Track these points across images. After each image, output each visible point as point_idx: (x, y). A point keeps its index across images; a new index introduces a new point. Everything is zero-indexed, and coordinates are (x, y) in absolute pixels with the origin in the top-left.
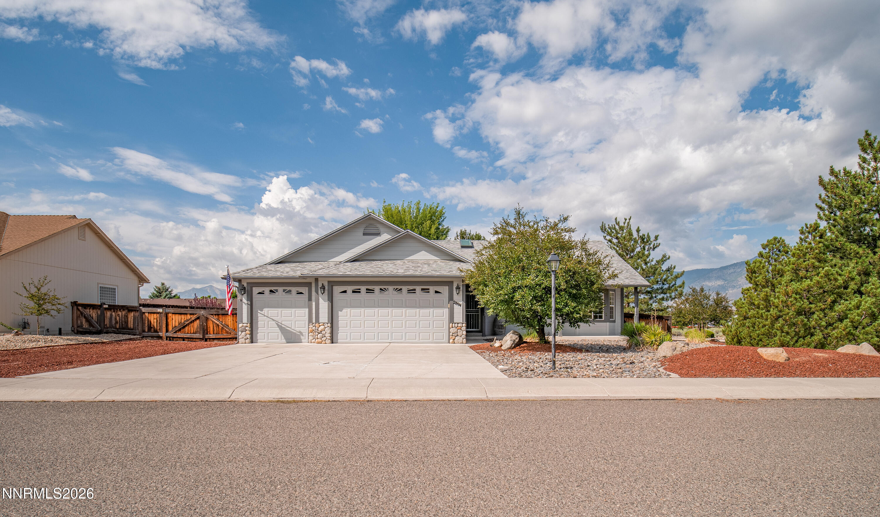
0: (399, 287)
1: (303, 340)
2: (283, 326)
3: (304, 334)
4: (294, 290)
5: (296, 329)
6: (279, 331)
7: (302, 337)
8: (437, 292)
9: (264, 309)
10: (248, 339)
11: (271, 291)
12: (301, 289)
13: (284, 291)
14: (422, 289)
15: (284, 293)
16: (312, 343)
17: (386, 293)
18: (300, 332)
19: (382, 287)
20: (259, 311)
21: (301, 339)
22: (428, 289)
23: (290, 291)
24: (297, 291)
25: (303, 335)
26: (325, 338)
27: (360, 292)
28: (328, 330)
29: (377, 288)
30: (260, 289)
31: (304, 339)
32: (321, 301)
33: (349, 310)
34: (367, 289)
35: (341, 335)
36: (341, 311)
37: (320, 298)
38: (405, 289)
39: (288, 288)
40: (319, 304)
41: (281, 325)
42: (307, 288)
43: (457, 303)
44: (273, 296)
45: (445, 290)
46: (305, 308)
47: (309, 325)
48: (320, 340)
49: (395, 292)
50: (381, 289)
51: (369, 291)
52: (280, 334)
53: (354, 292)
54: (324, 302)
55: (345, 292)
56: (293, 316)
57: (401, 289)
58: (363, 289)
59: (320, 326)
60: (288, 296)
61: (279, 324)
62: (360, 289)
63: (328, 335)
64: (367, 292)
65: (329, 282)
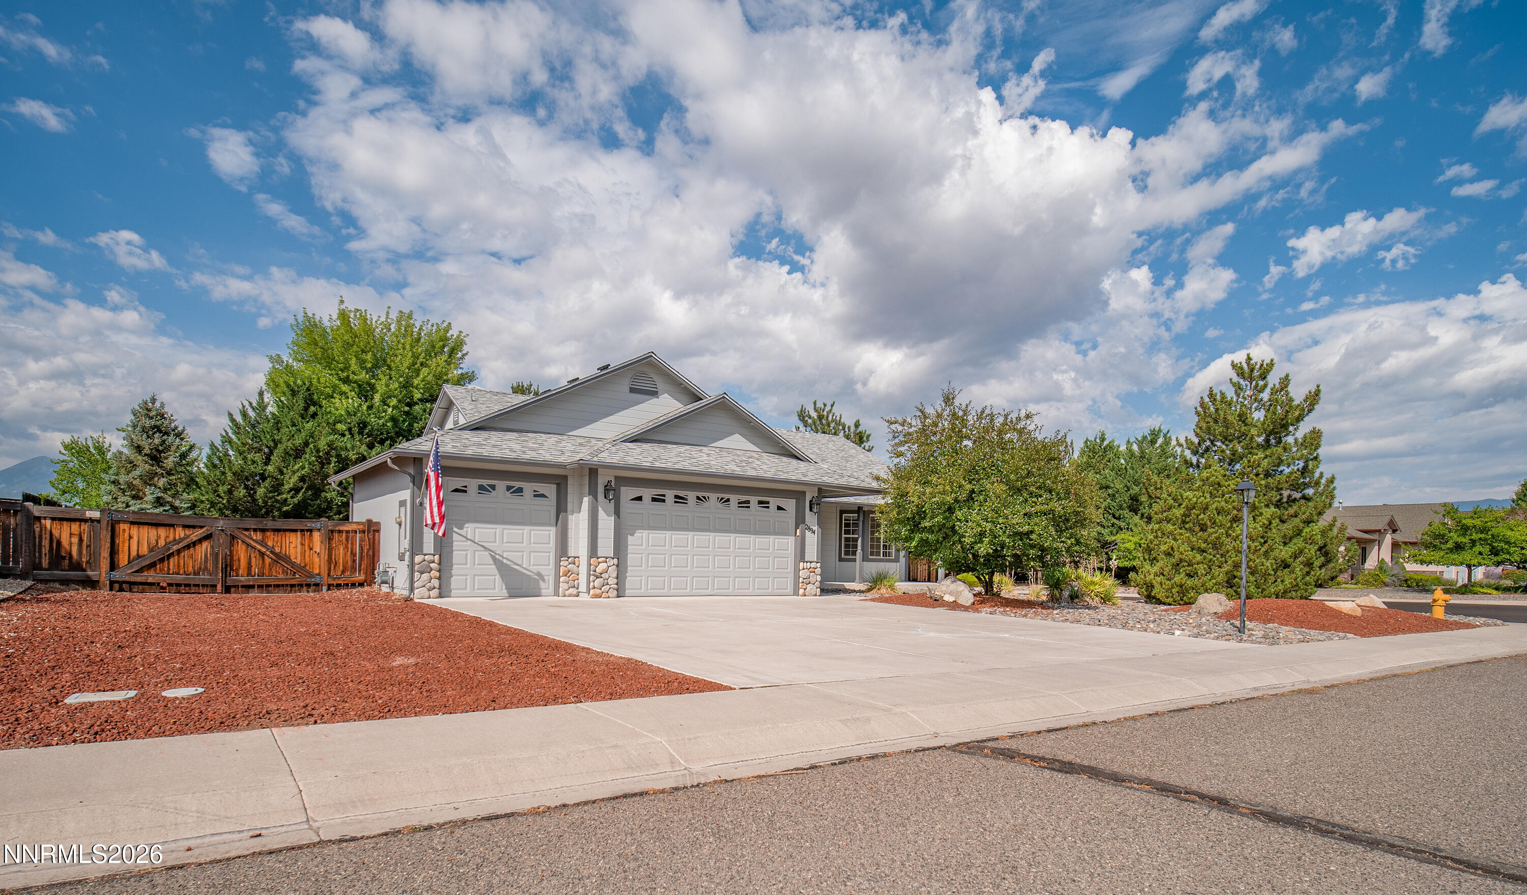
0: (726, 496)
1: (543, 591)
2: (505, 561)
3: (546, 578)
4: (528, 487)
5: (531, 568)
6: (496, 572)
7: (542, 585)
8: (779, 508)
9: (467, 525)
10: (433, 588)
11: (481, 487)
12: (542, 488)
13: (509, 488)
14: (760, 502)
15: (508, 493)
16: (565, 596)
17: (706, 504)
18: (539, 574)
19: (700, 494)
20: (455, 529)
21: (540, 589)
22: (768, 503)
23: (520, 490)
24: (535, 491)
25: (544, 580)
26: (608, 587)
27: (664, 501)
28: (613, 572)
29: (691, 495)
30: (459, 482)
31: (547, 587)
32: (601, 514)
33: (645, 533)
34: (676, 497)
35: (630, 582)
36: (632, 535)
37: (600, 509)
38: (734, 498)
39: (517, 484)
40: (597, 520)
41: (501, 558)
42: (554, 487)
43: (810, 529)
44: (485, 497)
45: (790, 504)
46: (550, 525)
47: (560, 561)
48: (598, 591)
49: (720, 505)
50: (698, 498)
51: (679, 499)
52: (498, 578)
53: (654, 500)
54: (606, 517)
55: (639, 499)
56: (525, 542)
57: (728, 500)
58: (670, 494)
59: (599, 563)
60: (515, 499)
61: (497, 557)
62: (664, 496)
63: (613, 581)
64: (676, 502)
65: (616, 477)
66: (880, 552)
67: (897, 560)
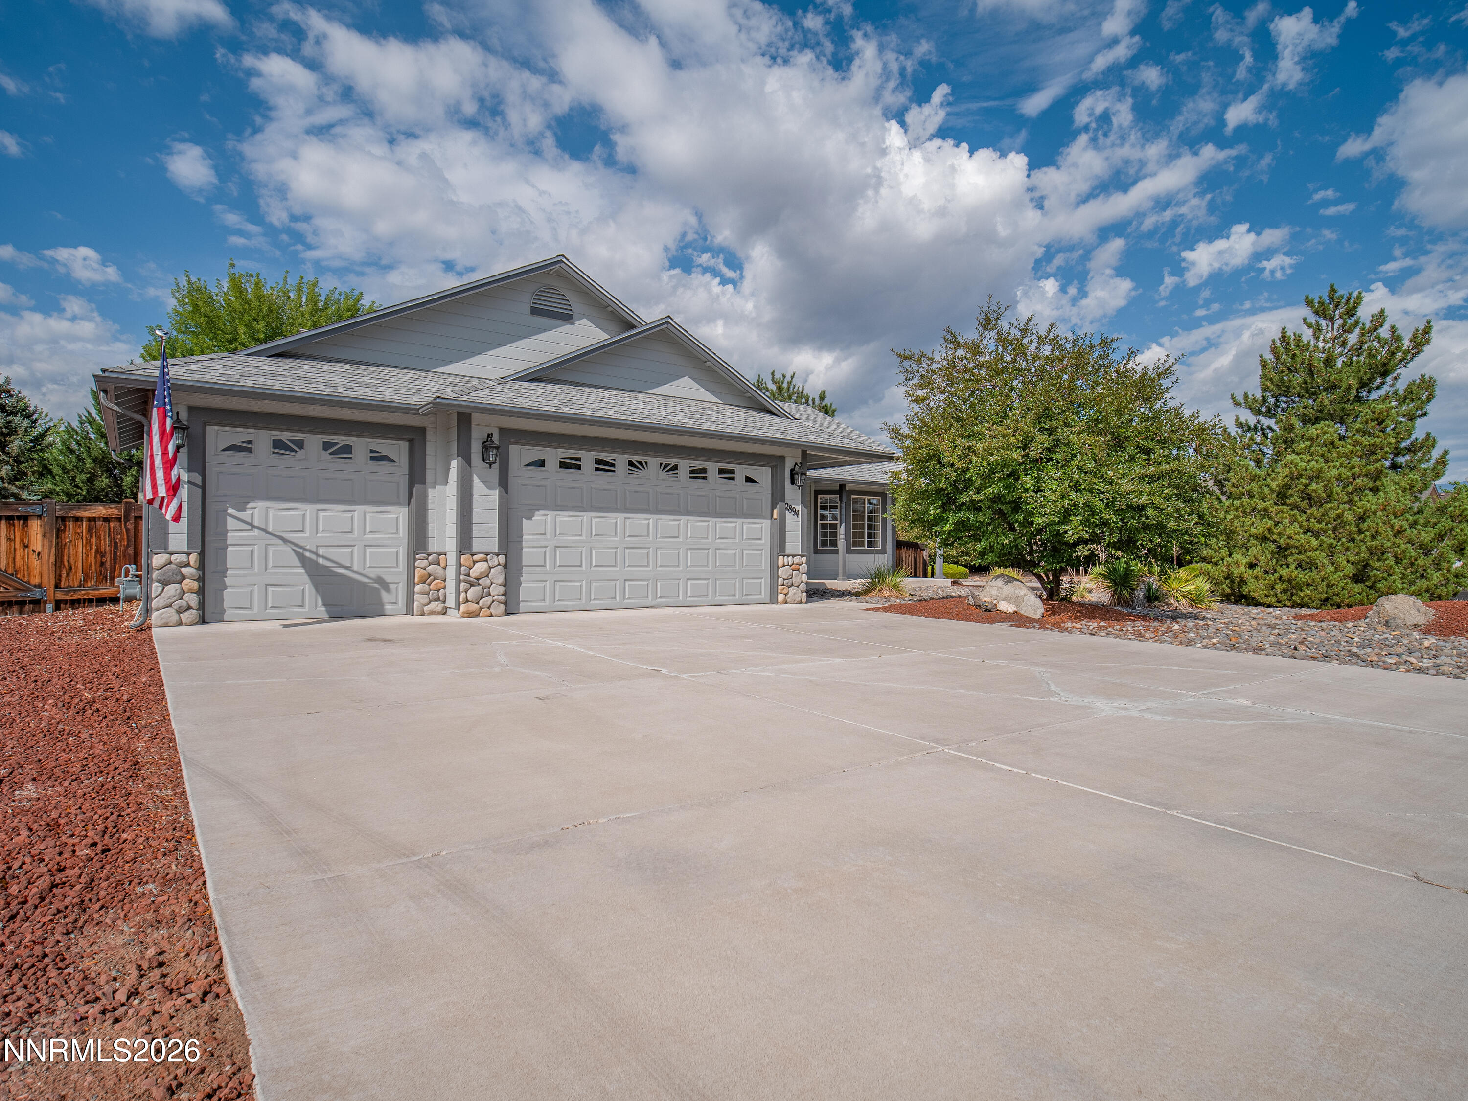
0: (672, 462)
1: (387, 607)
2: (321, 561)
3: (392, 586)
4: (361, 446)
5: (367, 571)
6: (306, 579)
7: (385, 596)
8: (749, 480)
9: (251, 504)
10: (189, 608)
11: (278, 444)
12: (384, 446)
13: (327, 446)
14: (721, 471)
15: (326, 455)
16: (423, 614)
17: (643, 473)
18: (380, 580)
19: (635, 458)
20: (231, 511)
21: (382, 604)
22: (732, 472)
23: (347, 450)
24: (372, 451)
25: (388, 590)
26: (490, 599)
27: (579, 467)
28: (497, 576)
29: (621, 460)
30: (238, 435)
31: (394, 599)
32: (478, 486)
33: (550, 515)
34: (598, 461)
35: (527, 590)
36: (529, 518)
37: (475, 477)
38: (685, 465)
39: (342, 440)
40: (471, 495)
41: (314, 557)
42: (404, 445)
43: (791, 509)
44: (285, 461)
45: (763, 475)
46: (398, 504)
47: (415, 560)
48: (474, 607)
49: (663, 475)
50: (631, 464)
51: (603, 466)
52: (309, 589)
53: (563, 465)
54: (486, 491)
55: (542, 463)
56: (355, 530)
57: (675, 468)
58: (588, 458)
59: (475, 562)
60: (340, 464)
61: (307, 554)
62: (579, 459)
63: (497, 590)
64: (597, 469)
65: (502, 430)
66: (863, 541)
67: (883, 551)
